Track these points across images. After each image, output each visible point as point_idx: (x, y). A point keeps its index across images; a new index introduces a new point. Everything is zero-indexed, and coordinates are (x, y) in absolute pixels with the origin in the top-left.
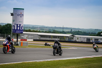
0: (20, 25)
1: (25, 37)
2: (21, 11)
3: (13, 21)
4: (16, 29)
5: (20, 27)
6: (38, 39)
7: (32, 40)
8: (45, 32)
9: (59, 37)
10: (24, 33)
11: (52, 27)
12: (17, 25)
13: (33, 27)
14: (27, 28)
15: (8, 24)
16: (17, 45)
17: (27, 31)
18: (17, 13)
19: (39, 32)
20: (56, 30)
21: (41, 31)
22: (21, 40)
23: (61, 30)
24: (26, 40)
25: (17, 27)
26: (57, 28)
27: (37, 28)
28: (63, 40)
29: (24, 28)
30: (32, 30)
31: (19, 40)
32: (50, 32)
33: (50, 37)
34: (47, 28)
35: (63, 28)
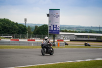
0: (56, 26)
1: (61, 37)
2: (57, 11)
3: (50, 22)
4: (52, 29)
5: (56, 27)
6: (75, 39)
7: (69, 40)
8: (82, 32)
9: (95, 37)
10: (60, 33)
11: (88, 27)
12: (54, 25)
13: (70, 28)
14: (63, 28)
15: (44, 25)
16: (54, 45)
17: (63, 31)
18: (53, 13)
19: (76, 32)
20: (93, 29)
21: (77, 31)
22: (58, 41)
23: (98, 30)
24: (62, 41)
25: (54, 27)
26: (94, 28)
27: (74, 28)
28: (100, 40)
29: (61, 28)
30: (68, 30)
31: (56, 40)
32: (86, 32)
33: (86, 37)
34: (83, 27)
35: (100, 28)
